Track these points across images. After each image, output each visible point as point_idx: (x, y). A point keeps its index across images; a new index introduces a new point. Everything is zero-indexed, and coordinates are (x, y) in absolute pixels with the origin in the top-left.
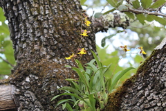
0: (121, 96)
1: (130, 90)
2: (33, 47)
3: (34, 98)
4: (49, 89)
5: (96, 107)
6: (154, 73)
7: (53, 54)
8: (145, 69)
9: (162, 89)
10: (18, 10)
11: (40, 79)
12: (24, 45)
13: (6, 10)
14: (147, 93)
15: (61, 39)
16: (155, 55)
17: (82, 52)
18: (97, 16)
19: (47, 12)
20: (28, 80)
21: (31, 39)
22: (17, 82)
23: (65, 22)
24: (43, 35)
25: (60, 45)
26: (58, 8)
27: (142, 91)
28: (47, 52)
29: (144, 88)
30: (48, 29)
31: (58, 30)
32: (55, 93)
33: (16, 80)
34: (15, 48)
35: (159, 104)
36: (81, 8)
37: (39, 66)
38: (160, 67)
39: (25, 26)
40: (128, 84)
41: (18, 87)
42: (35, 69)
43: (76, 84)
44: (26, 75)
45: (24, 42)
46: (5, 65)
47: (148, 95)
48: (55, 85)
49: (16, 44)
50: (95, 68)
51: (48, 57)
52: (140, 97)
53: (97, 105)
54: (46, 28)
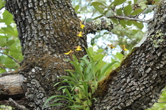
0: (108, 83)
1: (116, 78)
2: (37, 45)
3: (38, 85)
4: (51, 78)
5: (89, 92)
6: (134, 65)
7: (54, 50)
8: (127, 62)
9: (140, 77)
10: (25, 16)
11: (43, 70)
12: (30, 43)
13: (15, 15)
14: (128, 80)
15: (60, 39)
16: (135, 52)
17: (79, 48)
18: (88, 21)
19: (48, 17)
20: (33, 70)
21: (36, 38)
22: (25, 72)
23: (62, 25)
24: (46, 35)
25: (59, 43)
26: (57, 14)
27: (124, 79)
28: (49, 49)
29: (126, 77)
30: (49, 31)
31: (58, 32)
32: (56, 81)
33: (24, 71)
34: (22, 46)
35: (137, 89)
36: (75, 15)
37: (43, 60)
38: (138, 61)
39: (31, 28)
40: (114, 73)
41: (25, 77)
42: (39, 62)
43: (72, 74)
44: (32, 67)
45: (30, 41)
46: (9, 59)
47: (130, 82)
48: (56, 74)
49: (23, 43)
50: (87, 61)
51: (50, 53)
52: (123, 84)
53: (89, 90)
54: (47, 30)
